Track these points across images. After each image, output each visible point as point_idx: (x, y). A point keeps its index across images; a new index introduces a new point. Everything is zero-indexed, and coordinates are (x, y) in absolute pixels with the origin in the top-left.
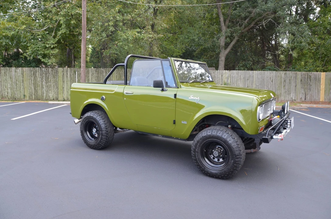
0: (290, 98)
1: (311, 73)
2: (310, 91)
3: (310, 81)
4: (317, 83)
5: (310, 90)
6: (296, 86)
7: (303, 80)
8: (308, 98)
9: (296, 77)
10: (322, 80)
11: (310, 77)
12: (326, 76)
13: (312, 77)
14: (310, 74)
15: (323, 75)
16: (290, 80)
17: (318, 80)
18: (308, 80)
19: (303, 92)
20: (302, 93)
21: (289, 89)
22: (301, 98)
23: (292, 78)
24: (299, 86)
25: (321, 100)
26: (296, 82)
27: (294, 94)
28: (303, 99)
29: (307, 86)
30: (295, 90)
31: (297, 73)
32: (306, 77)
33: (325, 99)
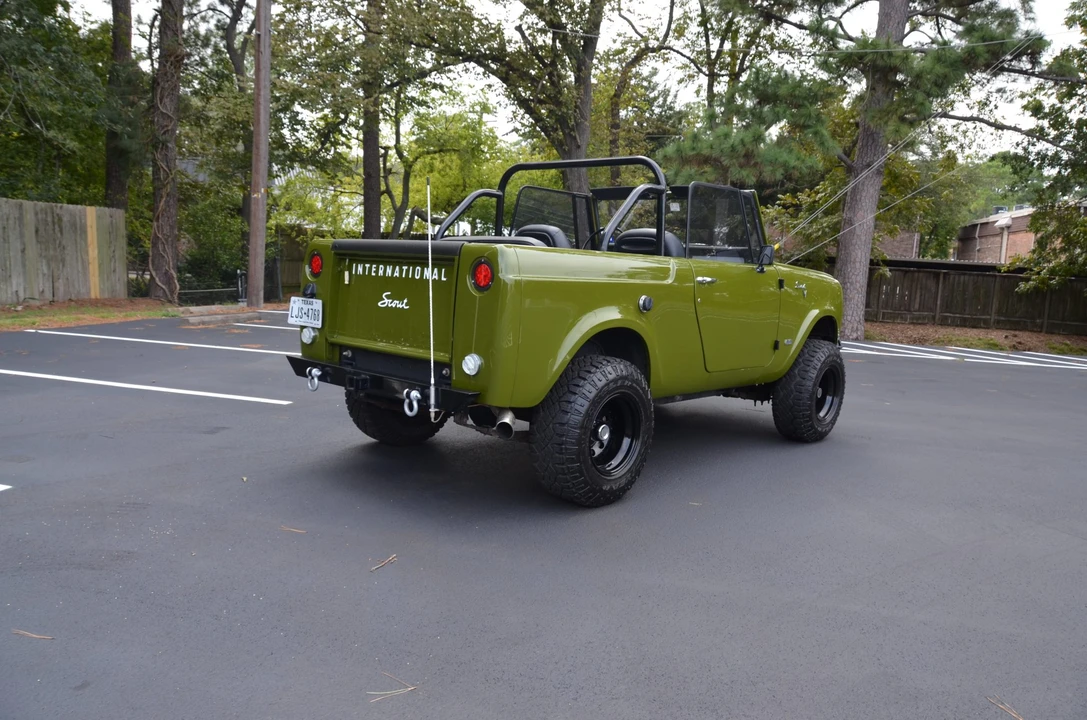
0: (9, 292)
1: (61, 207)
2: (63, 266)
3: (61, 231)
4: (78, 240)
5: (63, 261)
6: (23, 251)
7: (41, 231)
8: (62, 289)
9: (21, 219)
10: (89, 229)
11: (60, 219)
12: (99, 217)
13: (65, 219)
14: (58, 211)
15: (91, 213)
16: (4, 228)
17: (79, 229)
18: (54, 230)
19: (46, 271)
20: (44, 275)
21: (5, 261)
22: (43, 292)
23: (11, 222)
24: (33, 250)
25: (93, 296)
26: (22, 235)
27: (21, 280)
28: (48, 295)
29: (55, 249)
30: (24, 265)
31: (21, 205)
32: (49, 219)
33: (102, 291)
